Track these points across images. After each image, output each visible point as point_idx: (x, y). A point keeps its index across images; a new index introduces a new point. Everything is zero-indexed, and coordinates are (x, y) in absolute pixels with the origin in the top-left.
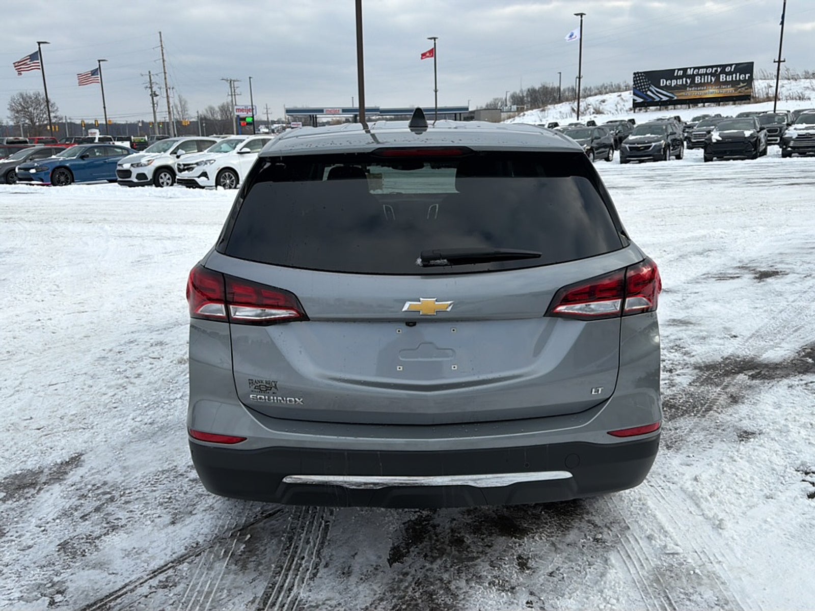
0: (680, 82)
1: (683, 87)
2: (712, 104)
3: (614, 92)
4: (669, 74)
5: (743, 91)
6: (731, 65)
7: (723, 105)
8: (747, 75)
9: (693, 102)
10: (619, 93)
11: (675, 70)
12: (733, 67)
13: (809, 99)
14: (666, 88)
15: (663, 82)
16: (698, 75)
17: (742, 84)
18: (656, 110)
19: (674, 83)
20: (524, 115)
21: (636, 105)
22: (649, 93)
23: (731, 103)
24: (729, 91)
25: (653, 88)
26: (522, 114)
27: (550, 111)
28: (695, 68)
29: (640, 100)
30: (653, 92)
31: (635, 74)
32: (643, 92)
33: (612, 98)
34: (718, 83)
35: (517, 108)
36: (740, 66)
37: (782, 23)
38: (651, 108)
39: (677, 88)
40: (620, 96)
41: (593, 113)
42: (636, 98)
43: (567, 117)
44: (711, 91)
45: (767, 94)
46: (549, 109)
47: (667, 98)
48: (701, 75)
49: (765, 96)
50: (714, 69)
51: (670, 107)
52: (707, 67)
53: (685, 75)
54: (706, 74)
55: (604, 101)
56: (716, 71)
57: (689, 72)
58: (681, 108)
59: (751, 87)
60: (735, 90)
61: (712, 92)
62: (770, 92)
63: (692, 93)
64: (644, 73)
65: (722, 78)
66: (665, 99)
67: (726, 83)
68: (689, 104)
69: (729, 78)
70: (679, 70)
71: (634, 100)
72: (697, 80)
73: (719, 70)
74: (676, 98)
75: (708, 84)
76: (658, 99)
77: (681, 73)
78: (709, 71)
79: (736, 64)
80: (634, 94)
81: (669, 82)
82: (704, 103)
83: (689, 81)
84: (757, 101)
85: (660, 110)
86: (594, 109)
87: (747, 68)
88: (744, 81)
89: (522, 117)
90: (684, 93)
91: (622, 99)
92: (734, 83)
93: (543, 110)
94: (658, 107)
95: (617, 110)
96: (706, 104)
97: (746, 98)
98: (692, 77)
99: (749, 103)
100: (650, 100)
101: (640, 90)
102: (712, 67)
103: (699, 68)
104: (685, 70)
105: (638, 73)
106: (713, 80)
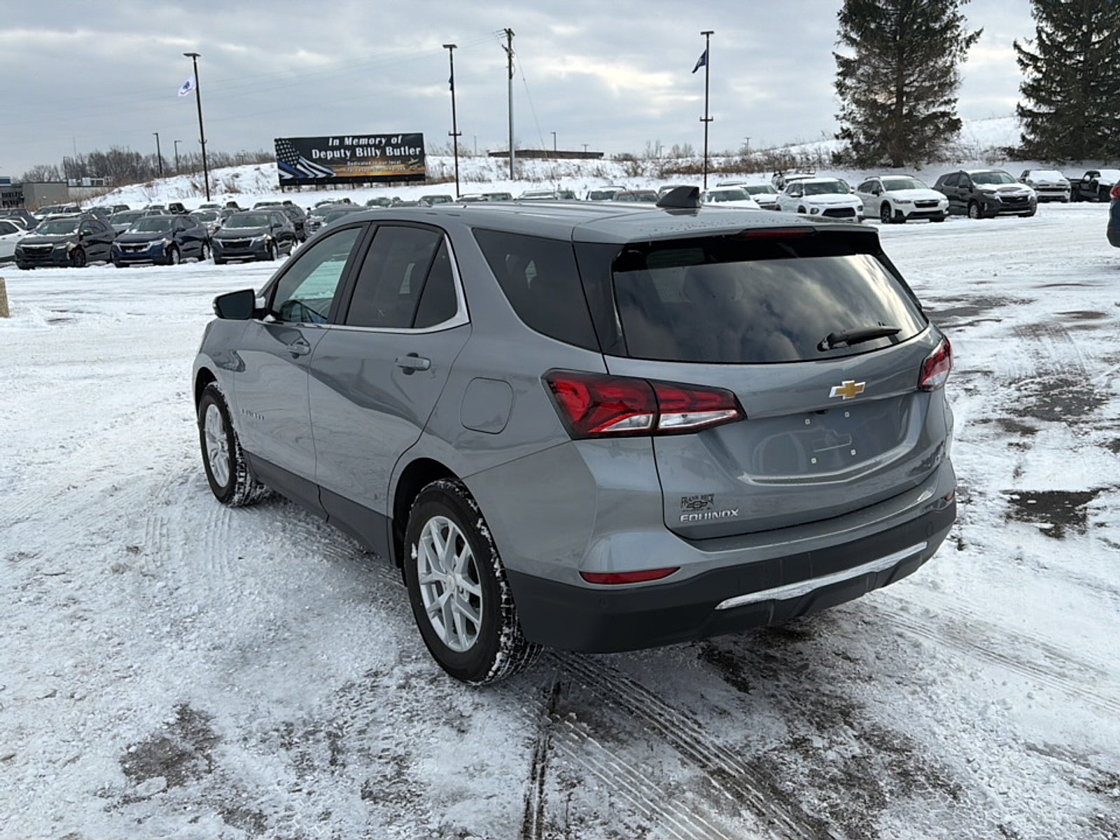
0: (337, 154)
1: (342, 161)
2: (381, 185)
3: (250, 164)
4: (322, 143)
5: (415, 170)
6: (397, 136)
7: (395, 186)
8: (418, 149)
9: (358, 181)
10: (257, 166)
11: (328, 138)
12: (400, 138)
13: (490, 181)
14: (319, 161)
15: (316, 154)
16: (359, 146)
17: (413, 161)
18: (311, 189)
19: (330, 155)
20: (120, 192)
21: (284, 183)
22: (299, 167)
23: (403, 183)
24: (399, 168)
25: (303, 161)
26: (116, 190)
27: (159, 187)
28: (354, 137)
29: (288, 176)
30: (303, 166)
31: (276, 140)
32: (291, 165)
33: (247, 171)
34: (384, 157)
35: (92, 182)
36: (407, 138)
37: (452, 89)
38: (304, 187)
39: (334, 161)
40: (258, 169)
41: (226, 192)
42: (283, 173)
43: (188, 196)
44: (377, 167)
45: (442, 174)
46: (158, 184)
47: (324, 175)
48: (362, 146)
49: (440, 176)
50: (378, 139)
51: (328, 186)
52: (369, 137)
53: (342, 146)
54: (368, 145)
55: (237, 176)
56: (380, 142)
57: (348, 142)
58: (344, 188)
59: (424, 165)
60: (406, 168)
61: (378, 169)
62: (445, 171)
63: (354, 170)
64: (289, 139)
65: (389, 151)
66: (321, 175)
67: (394, 158)
68: (352, 183)
69: (397, 153)
70: (334, 138)
71: (280, 176)
72: (359, 152)
73: (384, 141)
74: (335, 175)
75: (373, 158)
76: (312, 176)
77: (337, 142)
78: (372, 141)
79: (404, 135)
80: (279, 167)
81: (323, 154)
82: (371, 182)
83: (348, 154)
84: (433, 182)
85: (317, 190)
86: (226, 186)
87: (416, 140)
88: (415, 157)
89: (116, 196)
90: (344, 169)
91: (262, 174)
92: (404, 159)
93: (149, 186)
94: (314, 186)
95: (258, 188)
96: (374, 184)
97: (419, 178)
98: (352, 148)
99: (424, 184)
100: (301, 176)
101: (286, 162)
102: (375, 137)
103: (359, 137)
104: (342, 139)
105: (280, 140)
106: (378, 153)
